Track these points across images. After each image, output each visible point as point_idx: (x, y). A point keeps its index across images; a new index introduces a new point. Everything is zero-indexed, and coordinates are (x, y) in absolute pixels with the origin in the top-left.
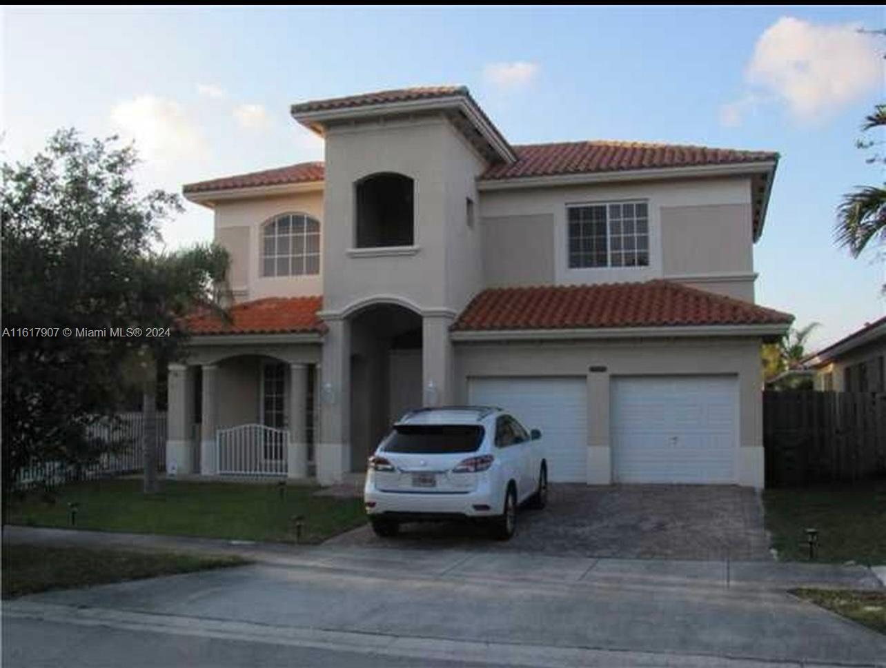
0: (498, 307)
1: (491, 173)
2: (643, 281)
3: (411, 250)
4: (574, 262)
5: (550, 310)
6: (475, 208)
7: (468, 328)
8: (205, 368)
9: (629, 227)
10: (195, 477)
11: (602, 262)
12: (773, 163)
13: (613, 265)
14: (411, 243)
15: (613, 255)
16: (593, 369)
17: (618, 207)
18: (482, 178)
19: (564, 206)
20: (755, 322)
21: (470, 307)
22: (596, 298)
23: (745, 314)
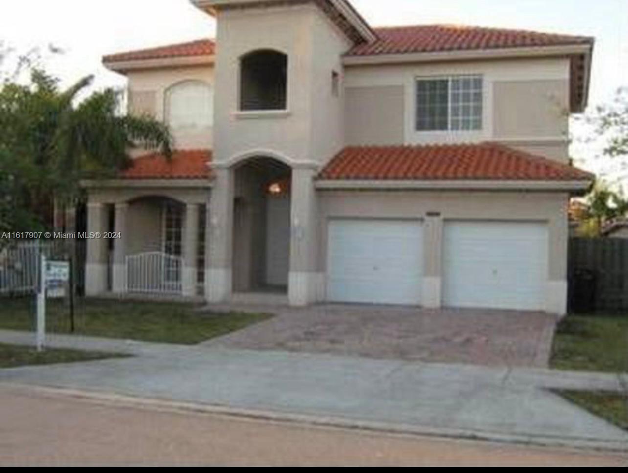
0: (355, 162)
1: (355, 50)
2: (476, 143)
3: (283, 114)
4: (420, 126)
5: (397, 165)
6: (340, 79)
7: (329, 178)
8: (117, 206)
9: (466, 98)
11: (443, 126)
12: (587, 46)
13: (453, 129)
14: (284, 107)
15: (452, 121)
16: (430, 214)
17: (458, 81)
18: (347, 54)
19: (413, 78)
20: (562, 179)
21: (332, 161)
22: (435, 157)
23: (556, 171)
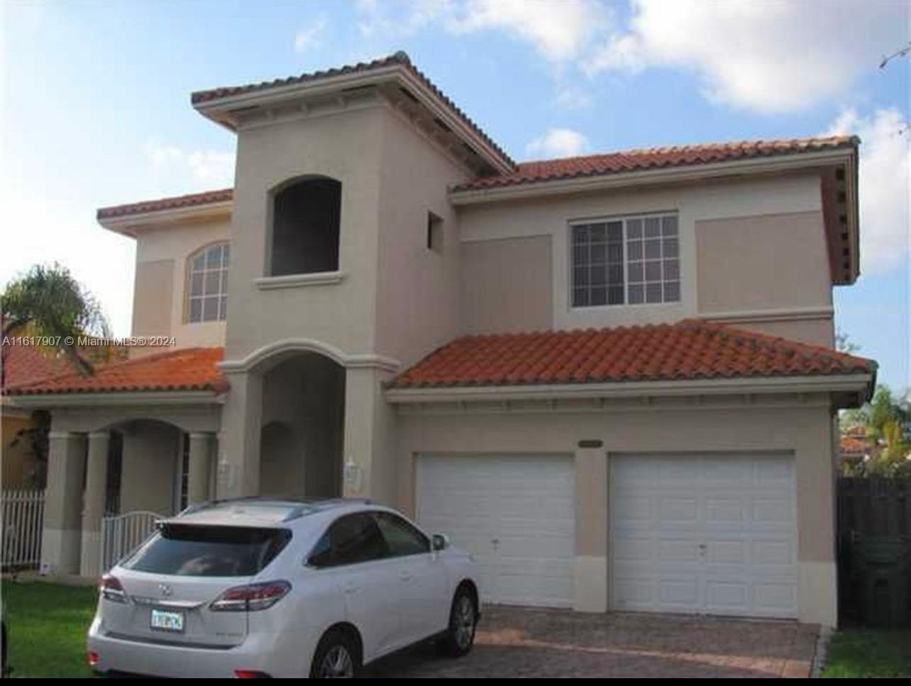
0: (463, 358)
2: (671, 322)
3: (335, 278)
4: (580, 299)
5: (529, 361)
7: (412, 385)
8: (91, 436)
9: (653, 248)
10: (73, 580)
11: (617, 298)
12: (849, 151)
13: (631, 301)
14: (335, 268)
15: (631, 287)
16: (584, 444)
17: (638, 223)
18: (458, 189)
19: (565, 223)
20: (815, 372)
21: (427, 359)
22: (599, 345)
23: (805, 362)
